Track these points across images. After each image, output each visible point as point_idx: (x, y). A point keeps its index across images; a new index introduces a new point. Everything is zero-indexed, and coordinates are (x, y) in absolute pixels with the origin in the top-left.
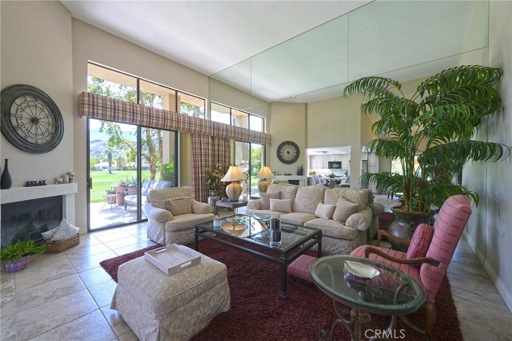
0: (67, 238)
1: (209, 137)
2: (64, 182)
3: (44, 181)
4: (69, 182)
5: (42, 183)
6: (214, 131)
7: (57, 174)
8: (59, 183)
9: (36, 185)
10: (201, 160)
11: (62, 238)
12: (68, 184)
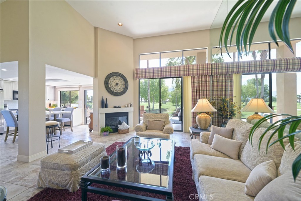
0: (123, 129)
1: (208, 76)
2: (128, 107)
3: (120, 106)
4: (130, 107)
5: (120, 107)
6: (212, 71)
7: (126, 104)
8: (126, 107)
9: (117, 107)
10: (200, 95)
11: (121, 129)
12: (130, 108)
